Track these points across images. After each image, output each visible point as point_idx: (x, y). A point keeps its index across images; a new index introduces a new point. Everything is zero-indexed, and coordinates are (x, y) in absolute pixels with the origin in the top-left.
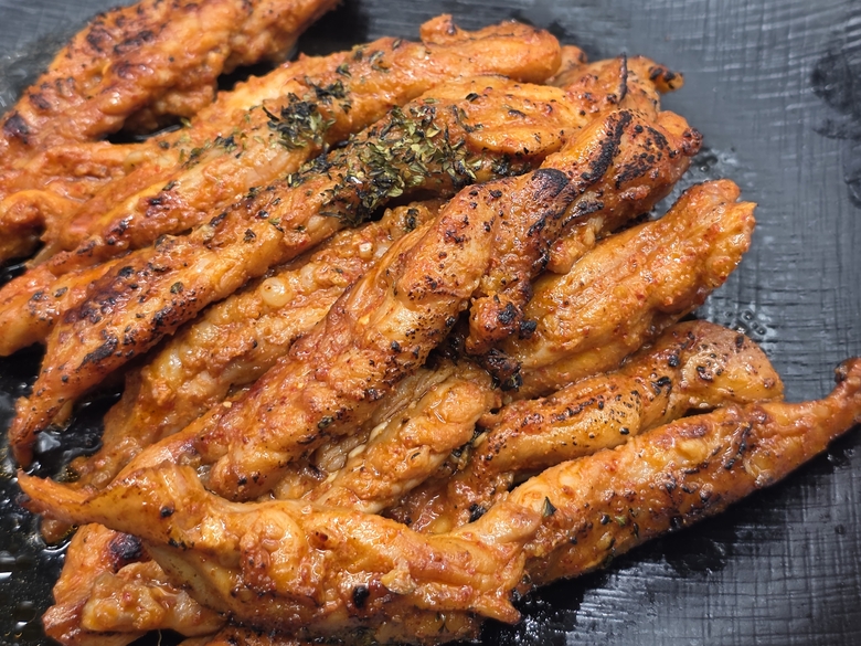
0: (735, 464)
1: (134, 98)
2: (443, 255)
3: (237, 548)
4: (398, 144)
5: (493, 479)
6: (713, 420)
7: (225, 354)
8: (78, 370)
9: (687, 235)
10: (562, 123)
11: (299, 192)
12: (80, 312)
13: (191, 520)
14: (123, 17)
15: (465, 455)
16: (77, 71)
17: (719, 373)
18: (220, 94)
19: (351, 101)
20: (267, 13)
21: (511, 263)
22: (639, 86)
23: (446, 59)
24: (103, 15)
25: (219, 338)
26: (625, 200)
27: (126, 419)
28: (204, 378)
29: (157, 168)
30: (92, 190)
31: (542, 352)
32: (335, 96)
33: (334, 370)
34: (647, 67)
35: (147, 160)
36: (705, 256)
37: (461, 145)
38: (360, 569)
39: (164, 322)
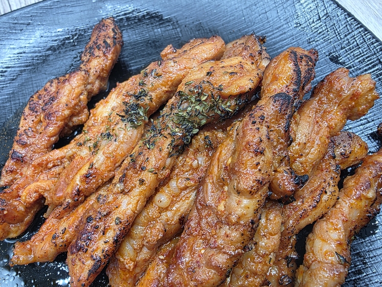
4: (189, 109)
8: (88, 279)
11: (155, 151)
12: (77, 247)
14: (40, 95)
16: (31, 124)
19: (151, 96)
23: (184, 62)
24: (32, 97)
28: (146, 251)
29: (81, 158)
30: (58, 172)
32: (144, 96)
37: (220, 98)
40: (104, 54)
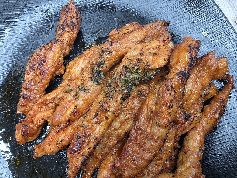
4: (131, 76)
11: (114, 102)
12: (73, 151)
14: (35, 58)
16: (32, 77)
17: (209, 93)
18: (66, 67)
19: (106, 64)
20: (66, 42)
23: (125, 43)
28: (107, 149)
29: (69, 101)
30: (52, 106)
32: (103, 65)
37: (148, 71)
40: (72, 30)
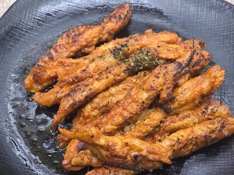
0: (220, 131)
1: (77, 48)
2: (154, 81)
3: (108, 145)
4: (142, 57)
5: (164, 134)
6: (216, 121)
7: (101, 105)
8: (68, 108)
9: (209, 78)
10: (179, 53)
11: (119, 67)
12: (68, 95)
13: (97, 139)
14: (74, 30)
15: (158, 128)
16: (64, 43)
17: (217, 110)
18: (97, 48)
19: (129, 48)
20: (107, 29)
21: (169, 83)
22: (196, 46)
23: (152, 38)
24: (70, 30)
25: (100, 101)
26: (195, 70)
27: (78, 120)
28: (96, 111)
29: (84, 63)
30: (68, 69)
31: (176, 105)
32: (126, 46)
33: (128, 108)
34: (198, 42)
35: (81, 62)
36: (214, 82)
37: (156, 57)
38: (136, 151)
39: (88, 97)
40: (117, 22)
